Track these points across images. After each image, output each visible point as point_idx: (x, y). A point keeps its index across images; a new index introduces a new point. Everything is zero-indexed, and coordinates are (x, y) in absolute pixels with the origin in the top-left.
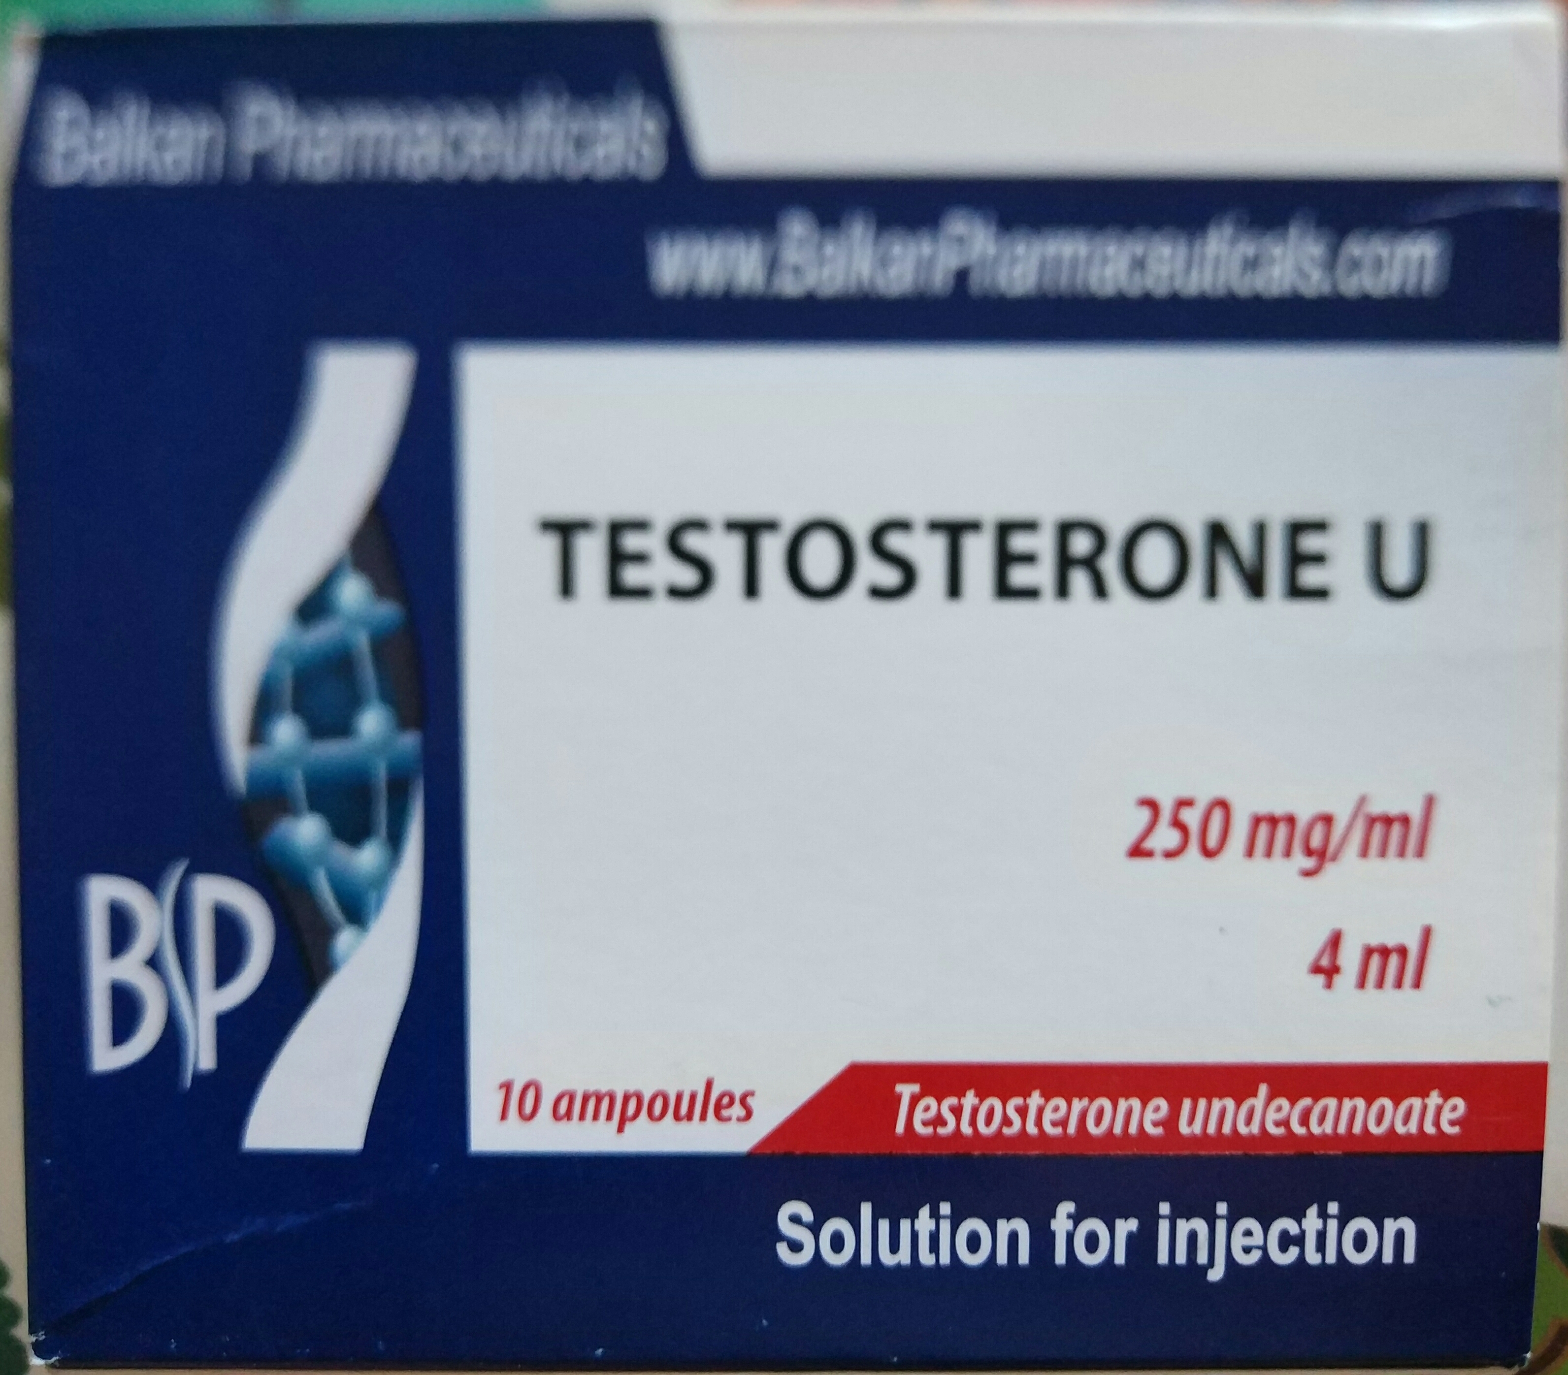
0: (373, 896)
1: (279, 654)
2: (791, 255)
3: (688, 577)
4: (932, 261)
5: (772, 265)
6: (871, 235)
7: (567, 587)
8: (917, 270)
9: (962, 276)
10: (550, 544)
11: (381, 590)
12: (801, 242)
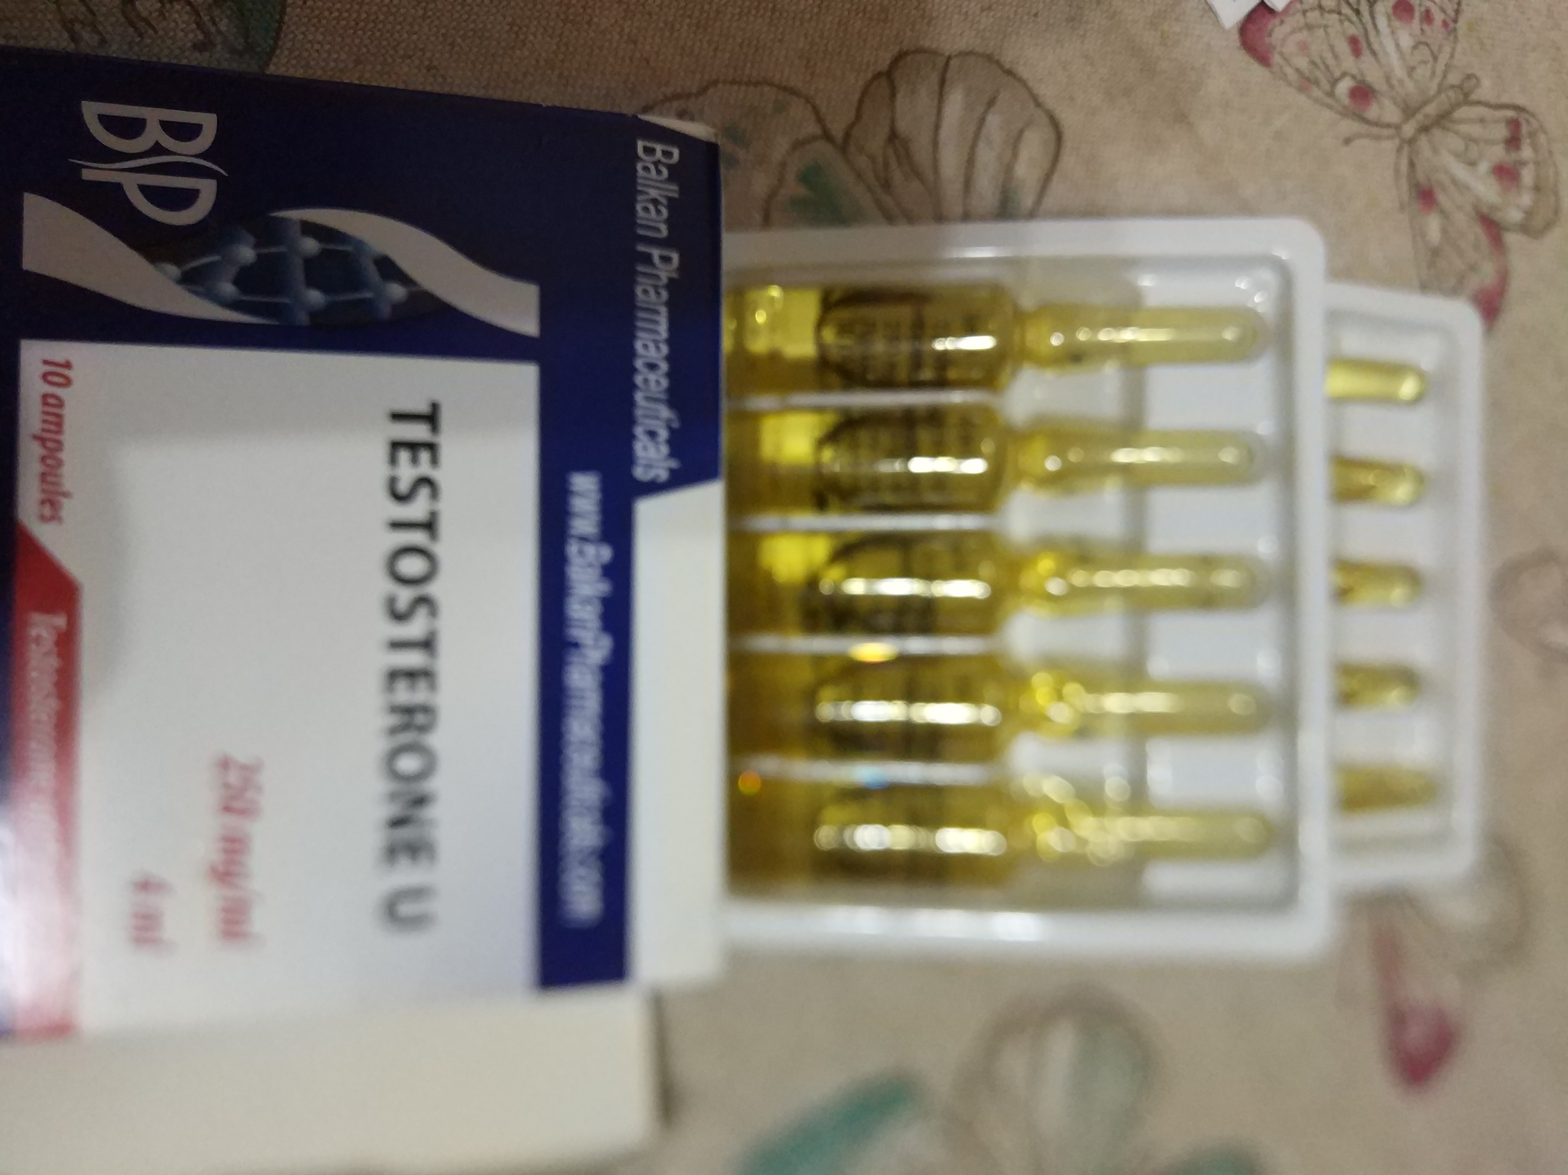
0: (200, 289)
1: (359, 244)
2: (591, 550)
3: (403, 487)
4: (584, 628)
5: (584, 539)
6: (598, 594)
7: (398, 417)
8: (579, 620)
9: (576, 645)
10: (423, 407)
11: (396, 307)
12: (598, 556)
